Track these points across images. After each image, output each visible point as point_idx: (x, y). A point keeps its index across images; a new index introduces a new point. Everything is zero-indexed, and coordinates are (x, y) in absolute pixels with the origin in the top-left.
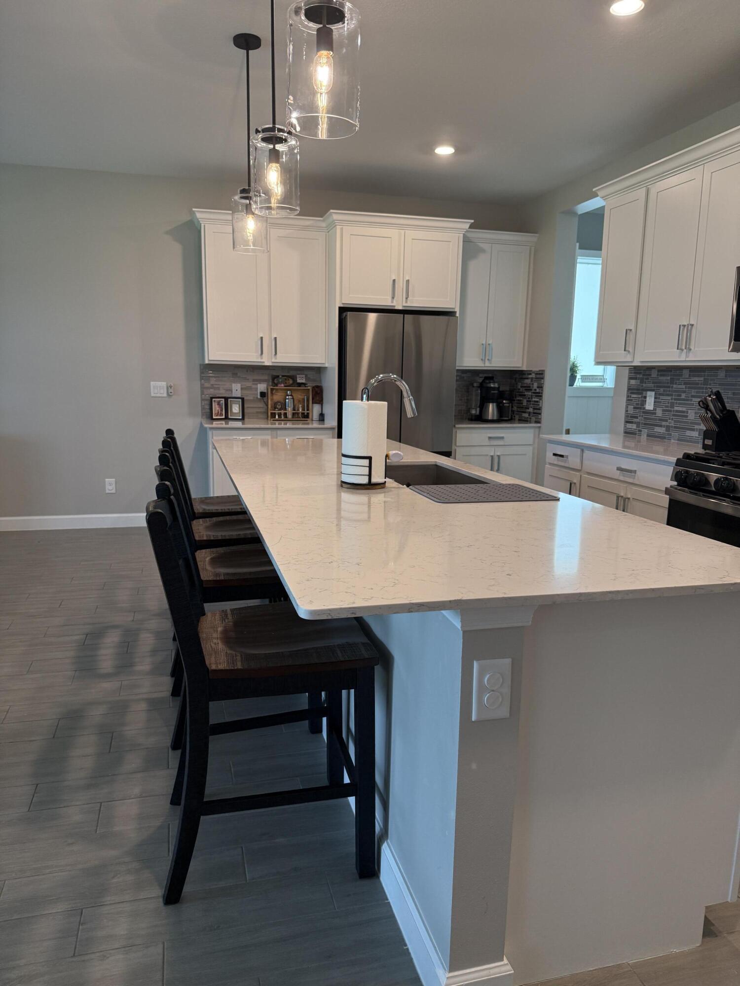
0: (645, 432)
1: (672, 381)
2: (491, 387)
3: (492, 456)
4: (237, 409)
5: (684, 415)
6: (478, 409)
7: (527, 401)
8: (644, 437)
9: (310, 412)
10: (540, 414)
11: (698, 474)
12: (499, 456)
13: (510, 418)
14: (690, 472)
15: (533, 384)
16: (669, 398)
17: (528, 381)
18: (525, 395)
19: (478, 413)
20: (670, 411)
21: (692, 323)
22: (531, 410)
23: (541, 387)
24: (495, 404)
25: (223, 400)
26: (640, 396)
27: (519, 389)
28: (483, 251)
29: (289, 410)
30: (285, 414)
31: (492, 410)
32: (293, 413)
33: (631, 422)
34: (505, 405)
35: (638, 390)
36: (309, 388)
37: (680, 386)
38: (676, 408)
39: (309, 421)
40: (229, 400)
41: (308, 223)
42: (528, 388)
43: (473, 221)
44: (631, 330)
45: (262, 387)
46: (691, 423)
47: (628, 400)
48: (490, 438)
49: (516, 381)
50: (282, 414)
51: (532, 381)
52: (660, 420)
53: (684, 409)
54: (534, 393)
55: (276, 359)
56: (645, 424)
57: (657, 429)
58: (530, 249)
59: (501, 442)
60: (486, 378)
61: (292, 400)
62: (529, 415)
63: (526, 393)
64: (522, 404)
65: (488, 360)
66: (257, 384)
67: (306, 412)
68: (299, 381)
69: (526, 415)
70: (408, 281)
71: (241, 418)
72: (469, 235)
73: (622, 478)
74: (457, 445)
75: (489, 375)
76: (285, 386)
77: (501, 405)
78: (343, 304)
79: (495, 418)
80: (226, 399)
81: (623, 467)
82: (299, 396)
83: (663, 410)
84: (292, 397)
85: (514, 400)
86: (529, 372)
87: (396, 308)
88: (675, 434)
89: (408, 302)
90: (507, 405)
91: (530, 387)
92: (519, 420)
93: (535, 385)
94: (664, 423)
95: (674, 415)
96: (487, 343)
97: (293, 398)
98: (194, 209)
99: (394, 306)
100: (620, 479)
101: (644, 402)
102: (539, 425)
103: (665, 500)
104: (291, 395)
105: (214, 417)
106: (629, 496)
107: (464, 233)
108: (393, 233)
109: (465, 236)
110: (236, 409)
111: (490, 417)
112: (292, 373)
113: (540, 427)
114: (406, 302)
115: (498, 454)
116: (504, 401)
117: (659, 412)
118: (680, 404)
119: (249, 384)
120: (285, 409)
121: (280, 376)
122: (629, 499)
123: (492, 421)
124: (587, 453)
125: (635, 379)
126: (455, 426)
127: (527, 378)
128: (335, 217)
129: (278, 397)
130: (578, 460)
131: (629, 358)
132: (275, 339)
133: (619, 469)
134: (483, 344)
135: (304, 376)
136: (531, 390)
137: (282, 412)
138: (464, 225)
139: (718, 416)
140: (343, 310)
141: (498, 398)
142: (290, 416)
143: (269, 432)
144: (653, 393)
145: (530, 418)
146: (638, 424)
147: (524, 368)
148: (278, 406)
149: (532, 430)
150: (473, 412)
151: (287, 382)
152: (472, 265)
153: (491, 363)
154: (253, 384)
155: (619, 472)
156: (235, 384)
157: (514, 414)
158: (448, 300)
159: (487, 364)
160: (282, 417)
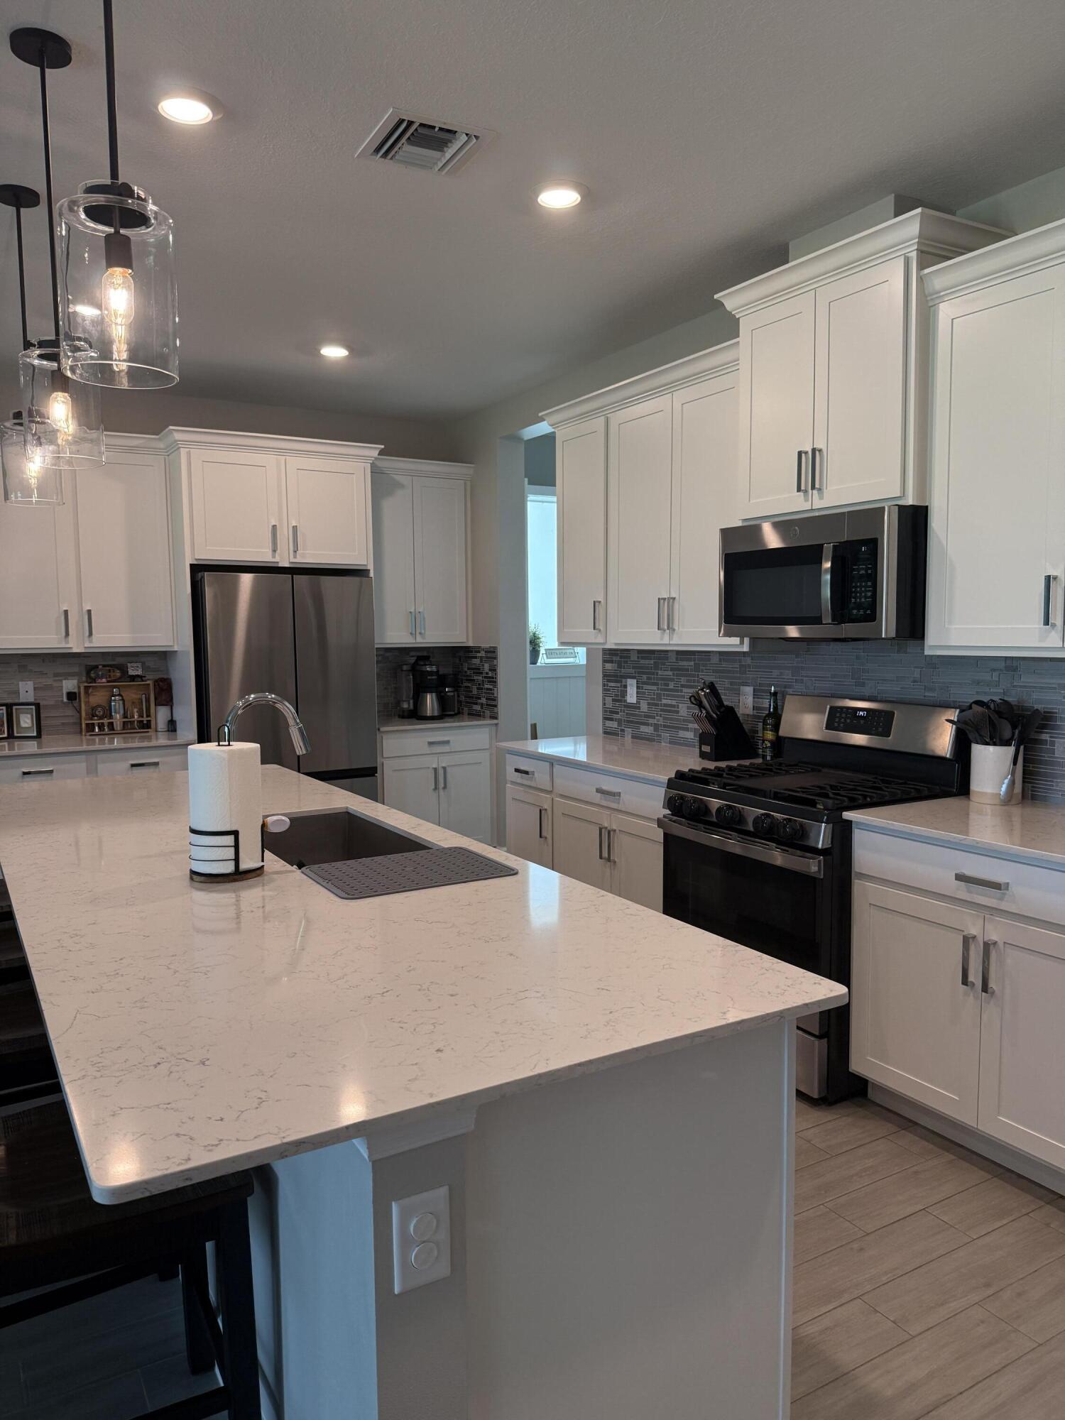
0: (628, 731)
1: (656, 666)
2: (427, 671)
3: (435, 770)
4: (29, 721)
5: (673, 710)
6: (411, 702)
7: (478, 689)
8: (628, 738)
9: (152, 719)
10: (496, 706)
11: (695, 800)
12: (444, 768)
13: (456, 712)
14: (686, 797)
15: (483, 665)
16: (655, 688)
17: (476, 661)
18: (474, 680)
19: (412, 707)
20: (657, 705)
21: (673, 595)
22: (484, 701)
23: (493, 669)
24: (434, 694)
25: (5, 708)
26: (619, 685)
27: (466, 672)
28: (402, 486)
29: (118, 718)
30: (111, 725)
31: (430, 702)
32: (124, 722)
33: (611, 719)
34: (448, 694)
35: (616, 676)
36: (148, 682)
37: (666, 673)
38: (664, 701)
39: (151, 732)
40: (14, 707)
41: (136, 442)
42: (478, 671)
43: (383, 447)
44: (600, 602)
45: (69, 685)
46: (684, 721)
47: (604, 690)
48: (431, 744)
49: (460, 660)
50: (106, 725)
51: (481, 661)
52: (646, 716)
53: (674, 703)
54: (485, 677)
55: (91, 642)
56: (628, 722)
57: (644, 729)
58: (465, 484)
59: (446, 748)
60: (419, 658)
61: (121, 702)
62: (482, 708)
63: (475, 678)
64: (471, 692)
65: (420, 633)
66: (61, 681)
67: (145, 719)
68: (131, 672)
69: (478, 708)
70: (295, 528)
71: (35, 734)
72: (379, 464)
73: (604, 803)
74: (384, 756)
75: (424, 655)
76: (108, 682)
77: (442, 694)
78: (196, 559)
79: (436, 714)
80: (9, 707)
81: (605, 788)
82: (131, 695)
83: (649, 704)
84: (120, 698)
85: (460, 687)
86: (478, 649)
87: (281, 565)
88: (666, 735)
89: (298, 556)
90: (452, 694)
91: (479, 669)
92: (469, 714)
93: (487, 667)
94: (651, 721)
95: (662, 710)
96: (417, 611)
97: (123, 700)
99: (278, 562)
100: (602, 804)
101: (624, 693)
102: (495, 721)
103: (659, 835)
104: (120, 695)
106: (614, 828)
107: (371, 462)
108: (269, 460)
109: (373, 465)
110: (26, 721)
111: (429, 713)
112: (119, 661)
113: (497, 724)
114: (295, 557)
115: (444, 765)
116: (447, 689)
117: (644, 706)
118: (668, 695)
119: (49, 681)
120: (111, 717)
121: (100, 667)
122: (615, 831)
123: (432, 718)
124: (557, 768)
125: (611, 662)
126: (379, 730)
127: (476, 657)
128: (178, 436)
129: (98, 698)
130: (547, 777)
131: (600, 639)
132: (89, 612)
133: (599, 791)
134: (411, 612)
135: (139, 665)
136: (482, 673)
137: (106, 721)
138: (372, 451)
139: (714, 715)
140: (198, 570)
141: (438, 685)
142: (118, 726)
143: (83, 757)
144: (634, 681)
145: (484, 712)
146: (619, 721)
147: (470, 644)
148: (97, 713)
149: (487, 730)
150: (405, 706)
151: (112, 674)
152: (388, 505)
153: (424, 638)
154: (55, 681)
155: (599, 794)
156: (24, 683)
157: (461, 706)
158: (357, 553)
159: (419, 639)
160: (106, 730)
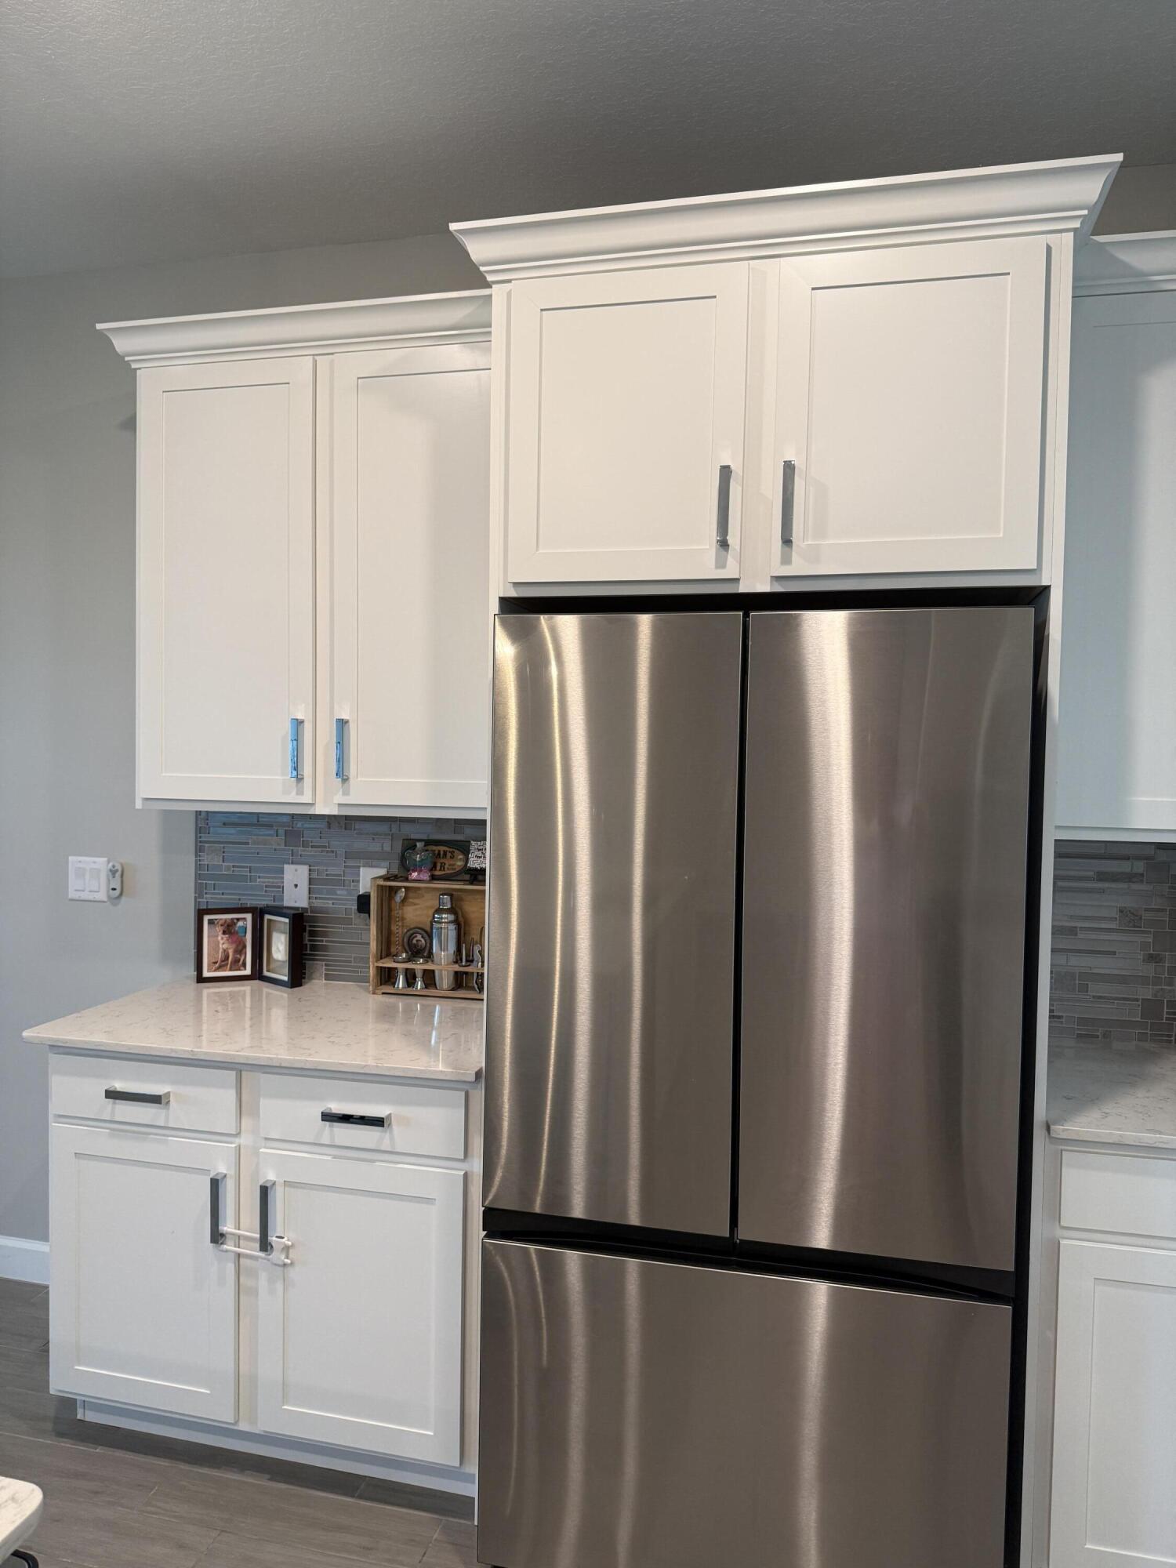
4: (282, 949)
25: (249, 916)
29: (444, 961)
30: (430, 978)
32: (455, 973)
40: (267, 917)
43: (1118, 157)
45: (367, 880)
50: (419, 974)
55: (346, 793)
61: (453, 927)
66: (358, 868)
68: (474, 862)
70: (789, 468)
71: (286, 978)
76: (433, 880)
78: (516, 584)
80: (259, 913)
84: (451, 917)
87: (742, 587)
89: (796, 557)
97: (457, 922)
98: (99, 326)
99: (736, 580)
104: (452, 911)
105: (206, 974)
107: (1077, 224)
110: (279, 948)
114: (786, 560)
119: (335, 867)
120: (430, 956)
121: (419, 845)
126: (1050, 1127)
128: (476, 249)
129: (412, 913)
132: (342, 724)
137: (419, 966)
142: (445, 980)
148: (413, 945)
151: (448, 862)
154: (345, 867)
156: (294, 868)
158: (1001, 535)
160: (419, 984)
